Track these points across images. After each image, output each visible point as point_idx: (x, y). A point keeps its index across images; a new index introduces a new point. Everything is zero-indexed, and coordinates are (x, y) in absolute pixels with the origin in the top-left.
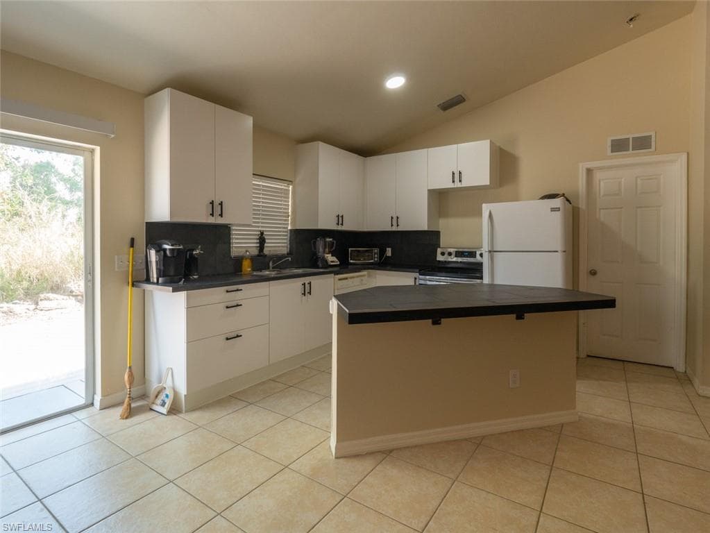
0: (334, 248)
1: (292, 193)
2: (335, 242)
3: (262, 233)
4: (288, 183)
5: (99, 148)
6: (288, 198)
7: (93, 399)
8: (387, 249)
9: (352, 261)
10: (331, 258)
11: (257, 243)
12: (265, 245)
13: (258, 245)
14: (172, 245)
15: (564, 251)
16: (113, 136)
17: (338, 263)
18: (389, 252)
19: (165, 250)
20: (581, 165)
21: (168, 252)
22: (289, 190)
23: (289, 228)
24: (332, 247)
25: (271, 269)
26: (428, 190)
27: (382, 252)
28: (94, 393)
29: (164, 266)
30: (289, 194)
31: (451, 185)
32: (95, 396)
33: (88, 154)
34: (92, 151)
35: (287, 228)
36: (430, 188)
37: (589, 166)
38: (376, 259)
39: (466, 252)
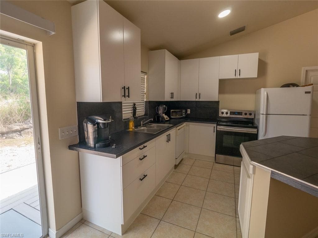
0: (166, 111)
1: (147, 80)
2: (167, 107)
3: (134, 105)
4: (145, 74)
5: (41, 43)
6: (144, 82)
7: (48, 231)
8: (188, 110)
9: (172, 117)
10: (165, 117)
11: (132, 110)
12: (137, 111)
13: (133, 111)
14: (105, 120)
15: (310, 115)
16: (53, 33)
17: (169, 119)
18: (189, 111)
19: (98, 124)
20: (303, 68)
21: (101, 125)
22: (144, 78)
23: (145, 100)
24: (165, 110)
25: (142, 126)
26: (219, 79)
27: (186, 111)
28: (49, 227)
29: (98, 135)
30: (144, 80)
31: (234, 77)
32: (50, 230)
33: (30, 48)
34: (34, 46)
35: (144, 100)
36: (220, 78)
37: (307, 69)
38: (184, 116)
39: (236, 112)
